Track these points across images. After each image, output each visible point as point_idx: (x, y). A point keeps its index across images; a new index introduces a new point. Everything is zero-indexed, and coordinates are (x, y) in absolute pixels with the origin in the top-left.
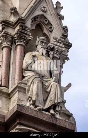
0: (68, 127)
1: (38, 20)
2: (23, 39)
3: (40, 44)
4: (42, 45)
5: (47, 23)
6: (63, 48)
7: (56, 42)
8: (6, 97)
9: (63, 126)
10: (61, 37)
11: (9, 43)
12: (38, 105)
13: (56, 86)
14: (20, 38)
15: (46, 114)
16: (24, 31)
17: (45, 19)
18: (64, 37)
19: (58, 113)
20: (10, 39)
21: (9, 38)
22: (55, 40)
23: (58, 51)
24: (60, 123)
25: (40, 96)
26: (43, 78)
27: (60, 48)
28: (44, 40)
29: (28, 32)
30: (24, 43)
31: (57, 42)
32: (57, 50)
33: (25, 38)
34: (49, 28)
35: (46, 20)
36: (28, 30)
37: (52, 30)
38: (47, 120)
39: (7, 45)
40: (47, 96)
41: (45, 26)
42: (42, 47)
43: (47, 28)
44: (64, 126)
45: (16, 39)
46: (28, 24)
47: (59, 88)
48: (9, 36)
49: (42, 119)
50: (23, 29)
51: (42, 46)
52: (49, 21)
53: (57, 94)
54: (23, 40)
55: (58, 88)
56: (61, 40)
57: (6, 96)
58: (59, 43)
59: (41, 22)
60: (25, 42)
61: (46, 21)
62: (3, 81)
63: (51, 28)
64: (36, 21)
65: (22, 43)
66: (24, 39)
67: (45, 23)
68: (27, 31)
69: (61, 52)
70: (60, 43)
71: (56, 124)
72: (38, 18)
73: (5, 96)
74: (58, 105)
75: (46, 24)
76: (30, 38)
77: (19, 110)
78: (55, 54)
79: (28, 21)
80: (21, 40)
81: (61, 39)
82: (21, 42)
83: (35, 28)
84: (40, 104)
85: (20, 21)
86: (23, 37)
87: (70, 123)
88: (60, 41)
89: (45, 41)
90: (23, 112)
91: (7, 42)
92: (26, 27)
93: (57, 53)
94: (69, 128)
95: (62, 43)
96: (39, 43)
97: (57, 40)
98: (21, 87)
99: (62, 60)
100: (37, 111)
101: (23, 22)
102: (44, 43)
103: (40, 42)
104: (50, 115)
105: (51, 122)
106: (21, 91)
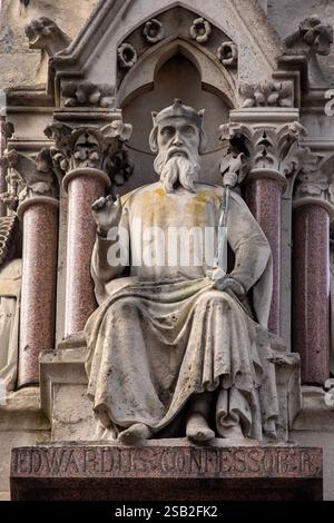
0: (282, 473)
1: (159, 36)
2: (82, 145)
3: (164, 143)
4: (171, 145)
5: (209, 36)
6: (291, 120)
7: (254, 106)
8: (32, 431)
9: (256, 475)
10: (276, 77)
11: (38, 186)
12: (130, 419)
13: (208, 307)
14: (69, 145)
15: (166, 450)
16: (82, 112)
17: (195, 22)
18: (290, 73)
19: (232, 423)
20: (40, 165)
21: (34, 161)
22: (248, 101)
23: (265, 143)
24: (239, 466)
25: (131, 377)
26: (159, 291)
27: (279, 127)
28: (174, 117)
29: (107, 106)
30: (94, 161)
31: (262, 104)
32: (261, 139)
33: (92, 140)
34: (219, 55)
35: (200, 27)
36: (106, 100)
37: (236, 60)
38: (169, 475)
39: (32, 197)
40: (173, 365)
41: (204, 49)
42: (171, 155)
43: (213, 57)
44: (264, 475)
45: (57, 155)
46: (103, 73)
47: (218, 311)
48: (34, 154)
49: (142, 475)
50: (78, 104)
51: (173, 148)
52: (212, 26)
53: (208, 344)
54: (84, 150)
55: (214, 313)
56: (274, 90)
57: (35, 427)
58: (270, 105)
59: (181, 43)
60: (95, 155)
61: (202, 31)
62: (23, 361)
63: (227, 50)
64: (152, 44)
65: (83, 167)
66: (87, 145)
67: (199, 38)
68: (98, 104)
69: (285, 143)
70: (277, 103)
71: (221, 476)
72: (155, 27)
73: (26, 425)
74: (229, 390)
75: (204, 44)
76: (116, 133)
77: (22, 475)
78: (258, 160)
79: (103, 57)
80: (77, 155)
81: (277, 85)
82: (79, 161)
83: (151, 80)
84: (139, 411)
85: (58, 72)
86: (82, 140)
87: (292, 451)
88: (273, 97)
89: (179, 123)
90: (43, 474)
91: (32, 182)
92: (92, 89)
93: (264, 153)
94: (291, 475)
95: (285, 101)
96: (160, 138)
97: (257, 94)
98: (59, 364)
99: (319, 174)
100: (120, 450)
101: (72, 71)
102: (177, 133)
103: (162, 133)
104: (188, 444)
105: (195, 476)
106: (68, 380)
